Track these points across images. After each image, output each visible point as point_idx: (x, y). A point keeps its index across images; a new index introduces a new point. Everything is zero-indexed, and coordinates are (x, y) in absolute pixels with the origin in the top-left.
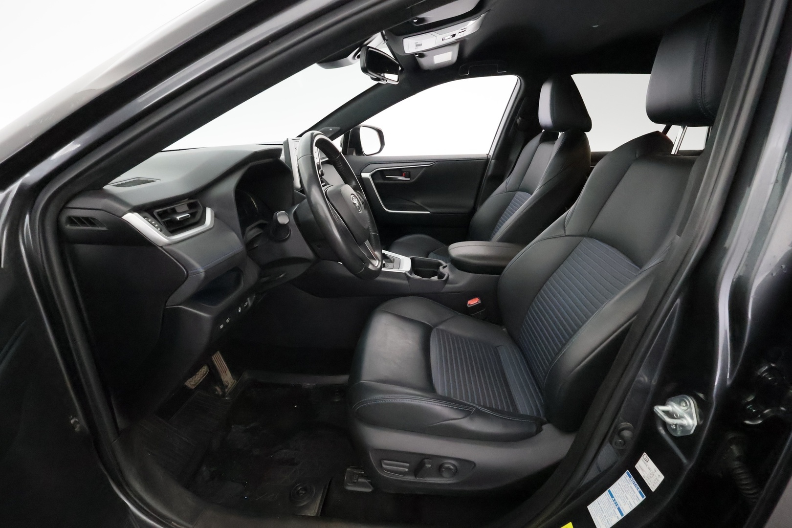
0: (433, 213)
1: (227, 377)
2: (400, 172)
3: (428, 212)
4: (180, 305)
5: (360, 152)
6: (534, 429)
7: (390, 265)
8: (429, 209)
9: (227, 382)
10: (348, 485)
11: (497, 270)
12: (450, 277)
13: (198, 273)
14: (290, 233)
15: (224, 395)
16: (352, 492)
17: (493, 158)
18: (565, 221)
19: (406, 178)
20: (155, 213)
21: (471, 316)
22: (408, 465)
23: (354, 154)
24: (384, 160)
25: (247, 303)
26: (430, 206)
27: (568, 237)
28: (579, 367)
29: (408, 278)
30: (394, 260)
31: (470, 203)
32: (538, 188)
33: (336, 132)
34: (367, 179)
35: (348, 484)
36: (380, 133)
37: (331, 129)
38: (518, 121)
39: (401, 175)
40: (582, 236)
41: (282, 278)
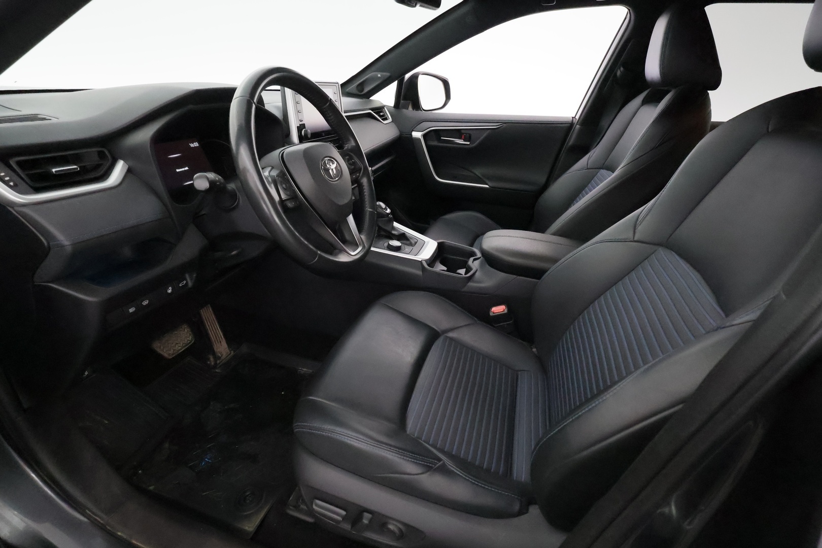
0: (493, 187)
1: (222, 348)
2: (458, 133)
3: (487, 186)
4: (49, 282)
5: (417, 105)
6: (517, 507)
7: (408, 249)
8: (487, 182)
9: (221, 353)
10: (291, 509)
11: (538, 273)
12: (477, 274)
13: (63, 246)
14: (239, 201)
15: (215, 366)
16: (293, 517)
17: (578, 123)
18: (637, 219)
19: (465, 141)
20: (12, 162)
21: (494, 327)
22: (344, 513)
23: (410, 108)
24: (447, 117)
25: (185, 282)
26: (490, 178)
27: (637, 243)
28: (585, 453)
29: (423, 268)
30: (416, 243)
31: (542, 179)
32: (621, 166)
33: (386, 78)
34: (419, 140)
35: (291, 507)
36: (446, 84)
37: (379, 76)
38: (619, 73)
39: (460, 138)
40: (660, 244)
41: (234, 255)
